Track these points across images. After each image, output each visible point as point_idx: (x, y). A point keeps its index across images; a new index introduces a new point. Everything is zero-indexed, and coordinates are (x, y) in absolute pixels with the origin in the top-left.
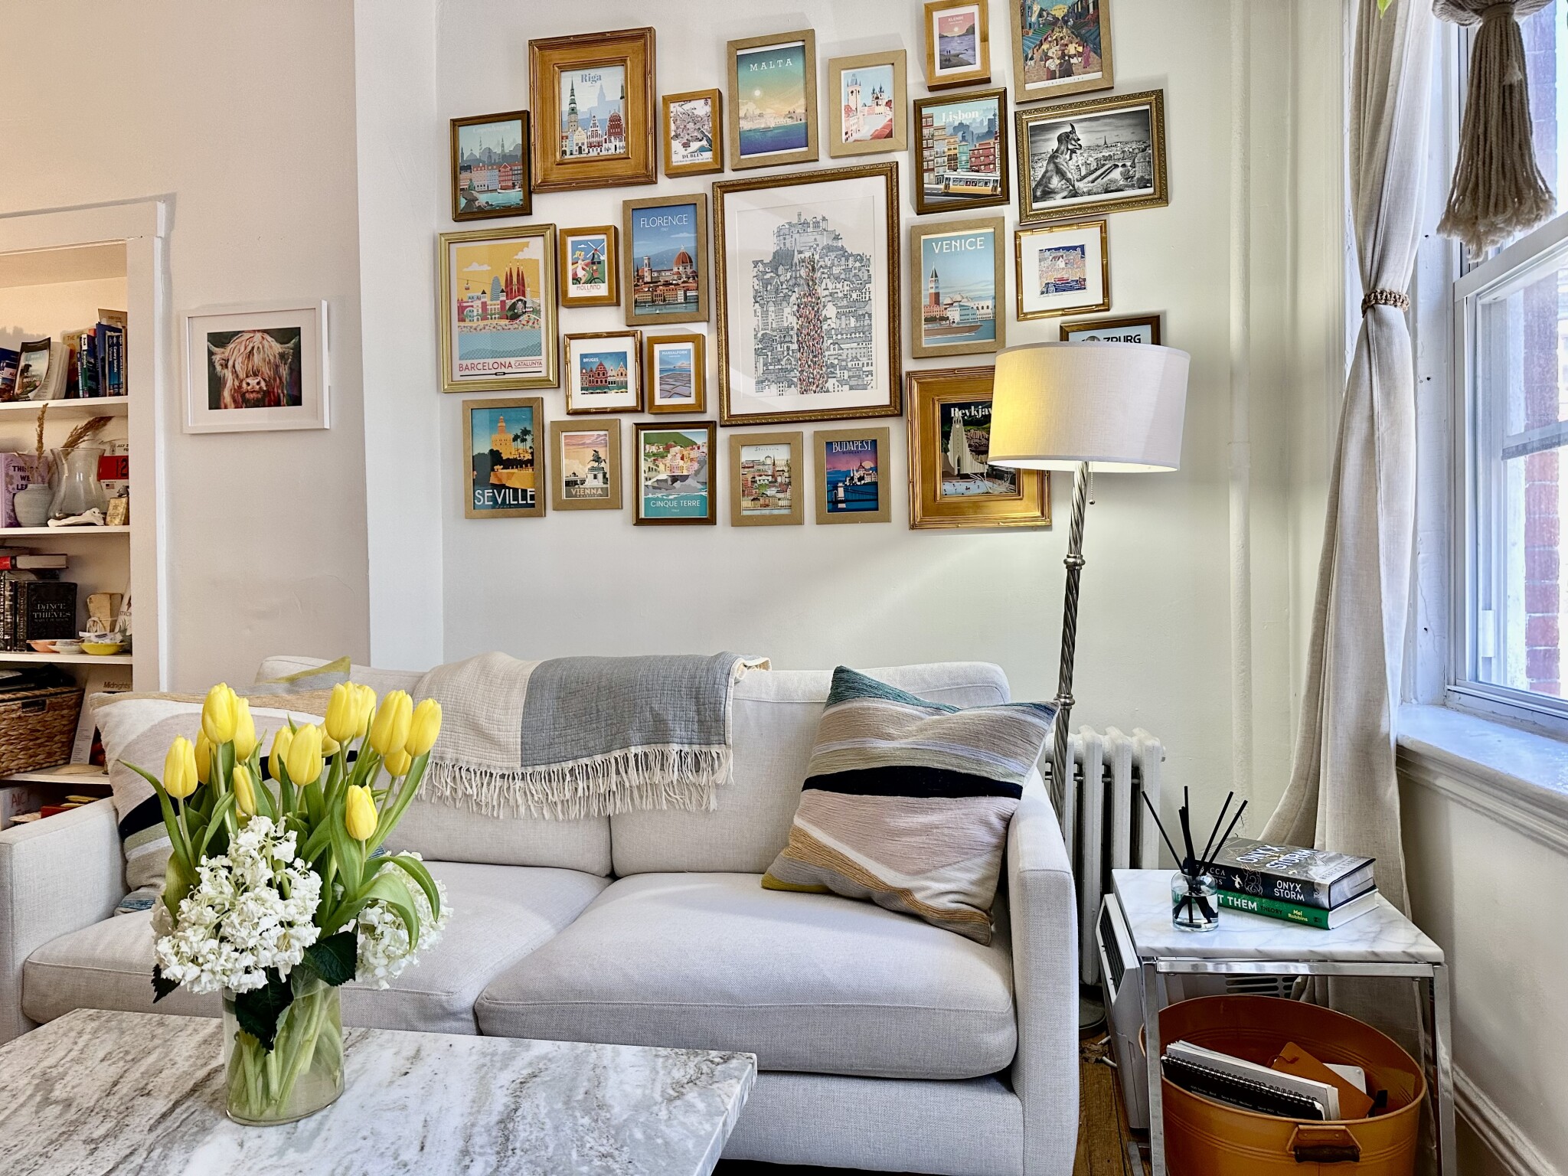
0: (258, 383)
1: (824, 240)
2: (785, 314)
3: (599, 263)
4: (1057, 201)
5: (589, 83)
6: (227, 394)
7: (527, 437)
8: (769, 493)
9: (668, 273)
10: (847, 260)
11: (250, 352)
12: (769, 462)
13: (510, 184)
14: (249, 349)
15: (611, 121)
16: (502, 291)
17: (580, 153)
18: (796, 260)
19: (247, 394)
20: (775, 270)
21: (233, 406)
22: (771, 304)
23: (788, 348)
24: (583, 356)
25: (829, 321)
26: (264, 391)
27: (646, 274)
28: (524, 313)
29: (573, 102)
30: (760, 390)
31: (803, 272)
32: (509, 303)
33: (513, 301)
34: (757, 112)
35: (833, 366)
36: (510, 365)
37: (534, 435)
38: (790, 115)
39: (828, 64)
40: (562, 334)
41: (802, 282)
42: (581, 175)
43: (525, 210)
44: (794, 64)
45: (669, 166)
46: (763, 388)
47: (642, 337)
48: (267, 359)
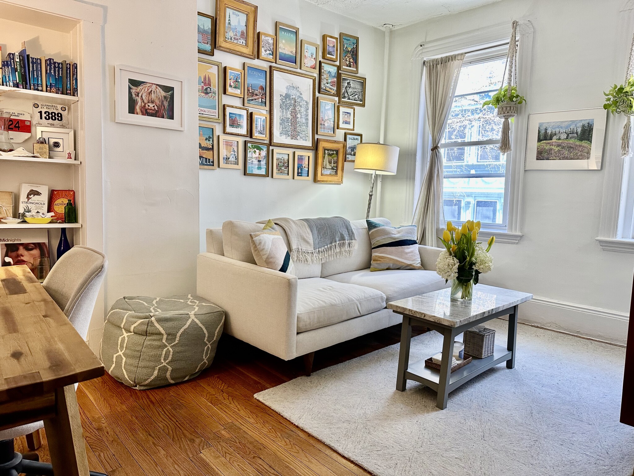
0: (154, 106)
1: (298, 94)
2: (288, 114)
3: (238, 82)
4: (346, 100)
5: (235, 16)
6: (138, 108)
7: (210, 139)
8: (282, 168)
9: (257, 91)
10: (303, 102)
11: (150, 92)
12: (283, 159)
13: (206, 42)
14: (150, 90)
15: (242, 33)
16: (202, 82)
17: (231, 40)
18: (291, 98)
19: (148, 110)
20: (286, 99)
21: (141, 114)
22: (284, 109)
23: (288, 124)
24: (230, 113)
25: (299, 119)
26: (156, 110)
27: (250, 90)
28: (210, 92)
29: (229, 20)
30: (281, 136)
31: (293, 102)
32: (205, 87)
33: (206, 87)
34: (283, 48)
35: (299, 132)
36: (205, 111)
37: (213, 139)
38: (292, 52)
39: (301, 41)
40: (223, 104)
41: (292, 105)
42: (232, 48)
43: (212, 54)
44: (293, 37)
45: (261, 56)
46: (282, 135)
47: (250, 111)
48: (158, 97)
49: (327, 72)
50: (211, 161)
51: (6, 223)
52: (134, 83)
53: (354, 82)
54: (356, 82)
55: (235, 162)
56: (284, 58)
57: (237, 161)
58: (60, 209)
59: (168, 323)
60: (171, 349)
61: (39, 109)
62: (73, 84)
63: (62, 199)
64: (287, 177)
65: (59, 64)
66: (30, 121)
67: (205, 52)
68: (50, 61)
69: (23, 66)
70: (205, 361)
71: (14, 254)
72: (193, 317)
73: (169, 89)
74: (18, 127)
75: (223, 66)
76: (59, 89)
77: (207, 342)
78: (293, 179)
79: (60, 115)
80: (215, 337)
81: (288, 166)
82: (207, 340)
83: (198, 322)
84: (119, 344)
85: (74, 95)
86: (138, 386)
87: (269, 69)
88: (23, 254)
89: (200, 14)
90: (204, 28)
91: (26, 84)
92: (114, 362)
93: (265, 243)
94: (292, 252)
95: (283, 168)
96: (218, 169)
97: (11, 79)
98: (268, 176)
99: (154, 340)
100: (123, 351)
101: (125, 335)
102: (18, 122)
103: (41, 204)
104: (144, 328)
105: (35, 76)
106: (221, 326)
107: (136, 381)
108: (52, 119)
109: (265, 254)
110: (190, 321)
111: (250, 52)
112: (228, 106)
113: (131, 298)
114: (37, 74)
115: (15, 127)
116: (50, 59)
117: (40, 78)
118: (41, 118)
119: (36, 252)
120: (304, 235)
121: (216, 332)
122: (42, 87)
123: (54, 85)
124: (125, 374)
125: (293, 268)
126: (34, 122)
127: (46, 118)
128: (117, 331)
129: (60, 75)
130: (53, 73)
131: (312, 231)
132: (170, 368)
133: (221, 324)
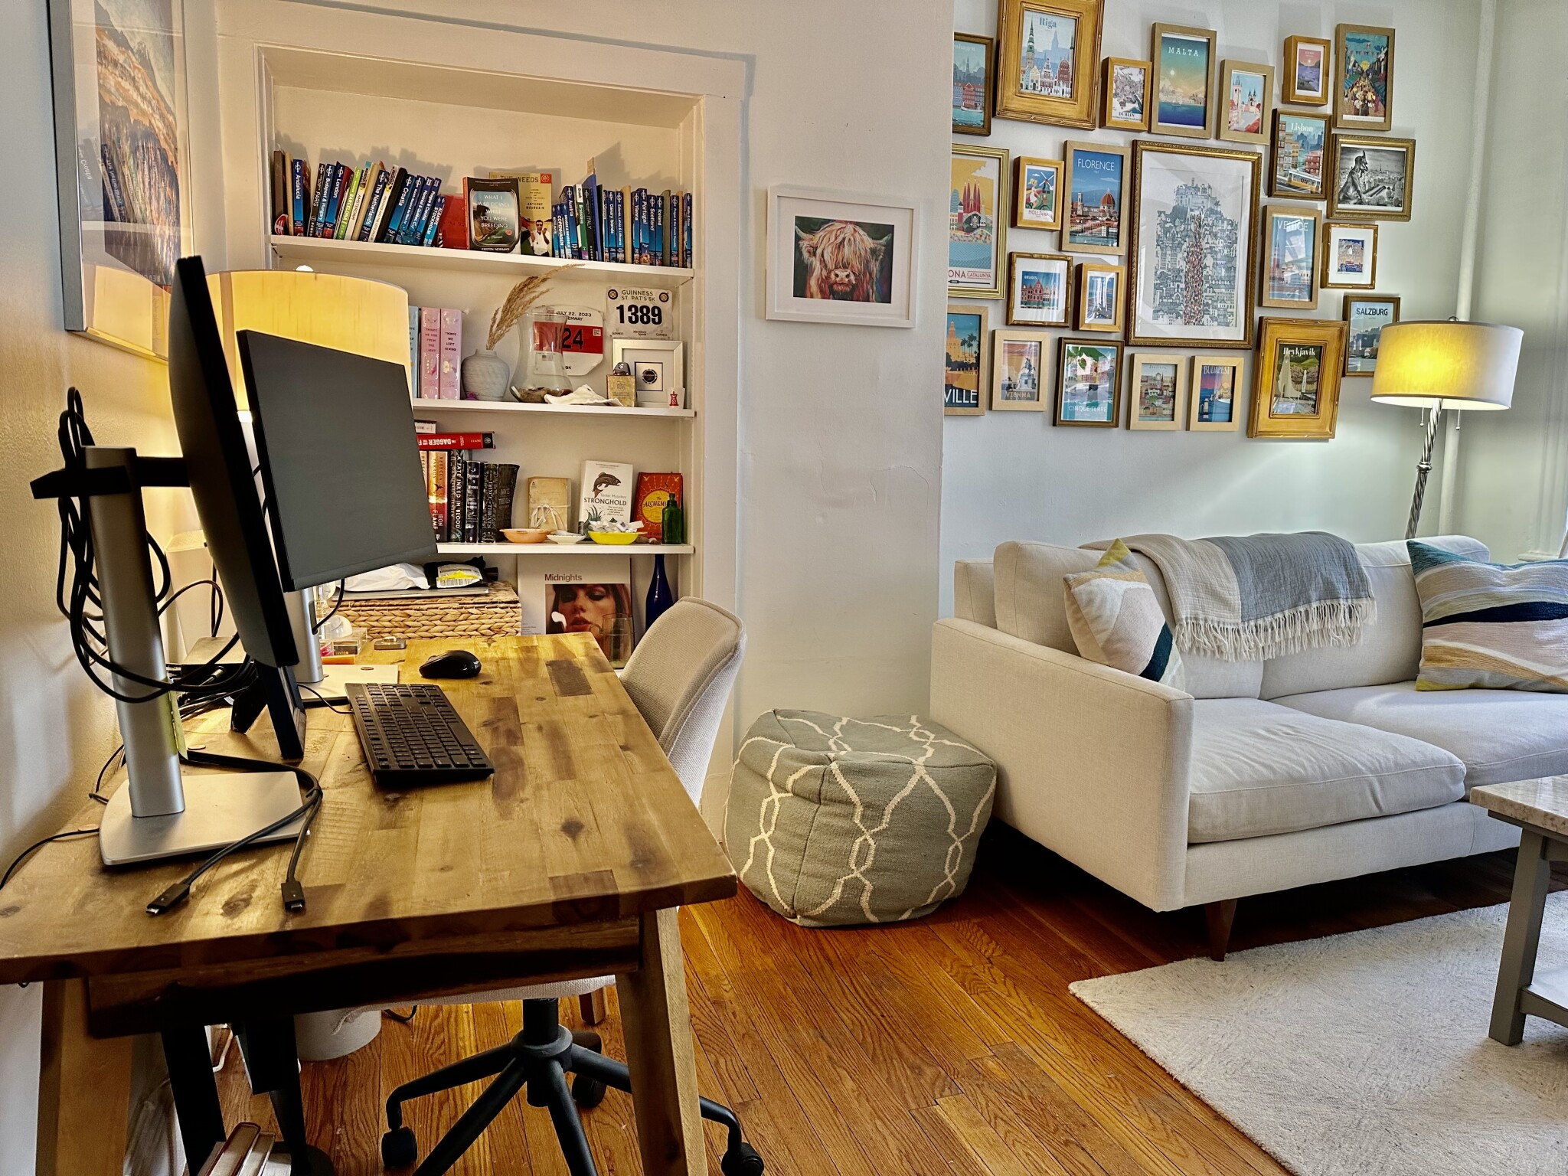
0: (848, 276)
1: (1209, 205)
2: (1178, 259)
3: (1049, 192)
4: (1350, 206)
5: (1046, 27)
6: (813, 283)
7: (973, 343)
8: (1156, 403)
9: (1096, 210)
10: (1223, 223)
11: (841, 243)
12: (1159, 378)
13: (973, 104)
14: (840, 239)
15: (1061, 66)
16: (960, 204)
17: (1034, 89)
18: (1188, 216)
19: (835, 286)
21: (819, 296)
22: (1168, 248)
23: (1178, 286)
24: (1025, 273)
25: (1208, 269)
26: (853, 285)
27: (1079, 208)
28: (978, 227)
29: (1031, 41)
30: (1156, 318)
31: (1193, 227)
32: (966, 216)
33: (969, 215)
34: (1171, 89)
35: (1207, 304)
36: (963, 275)
37: (979, 342)
38: (1194, 97)
39: (1223, 63)
40: (1008, 251)
41: (1192, 234)
42: (1037, 110)
43: (985, 131)
44: (1199, 56)
45: (1109, 119)
46: (1158, 317)
47: (1075, 263)
48: (858, 253)
49: (1295, 137)
50: (972, 394)
51: (557, 543)
52: (807, 225)
53: (1376, 154)
54: (1384, 154)
55: (1030, 393)
56: (1173, 116)
57: (1036, 391)
58: (654, 514)
59: (867, 779)
60: (871, 842)
61: (619, 302)
62: (683, 240)
63: (658, 492)
64: (1167, 425)
65: (656, 198)
66: (601, 328)
67: (970, 130)
68: (640, 197)
69: (590, 213)
70: (949, 879)
71: (568, 606)
72: (921, 771)
73: (882, 232)
74: (580, 343)
75: (1013, 156)
76: (655, 255)
77: (954, 836)
78: (1188, 428)
79: (656, 312)
80: (973, 826)
81: (1174, 397)
82: (954, 831)
83: (932, 783)
84: (762, 814)
85: (684, 266)
86: (799, 917)
87: (1130, 150)
88: (585, 608)
89: (960, 37)
90: (968, 70)
91: (595, 249)
92: (751, 855)
93: (1104, 601)
94: (1177, 627)
95: (1159, 403)
96: (987, 413)
97: (568, 243)
98: (1117, 426)
99: (836, 815)
100: (770, 833)
101: (776, 795)
102: (580, 333)
103: (619, 503)
104: (814, 784)
105: (612, 231)
106: (988, 800)
107: (795, 904)
108: (643, 322)
109: (1104, 630)
110: (914, 780)
111: (1081, 112)
112: (1022, 255)
113: (789, 714)
114: (615, 225)
115: (575, 342)
116: (640, 191)
117: (620, 235)
118: (622, 321)
119: (608, 603)
120: (1214, 582)
121: (976, 814)
122: (624, 253)
123: (646, 246)
124: (774, 886)
125: (1179, 670)
126: (609, 331)
127: (630, 318)
128: (756, 785)
129: (660, 224)
130: (645, 222)
131: (1237, 572)
132: (869, 886)
133: (987, 796)
